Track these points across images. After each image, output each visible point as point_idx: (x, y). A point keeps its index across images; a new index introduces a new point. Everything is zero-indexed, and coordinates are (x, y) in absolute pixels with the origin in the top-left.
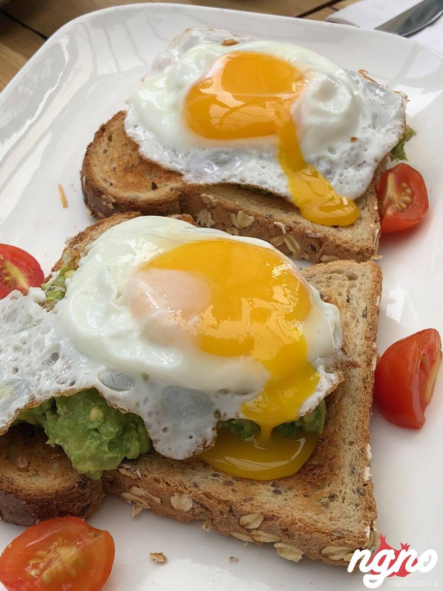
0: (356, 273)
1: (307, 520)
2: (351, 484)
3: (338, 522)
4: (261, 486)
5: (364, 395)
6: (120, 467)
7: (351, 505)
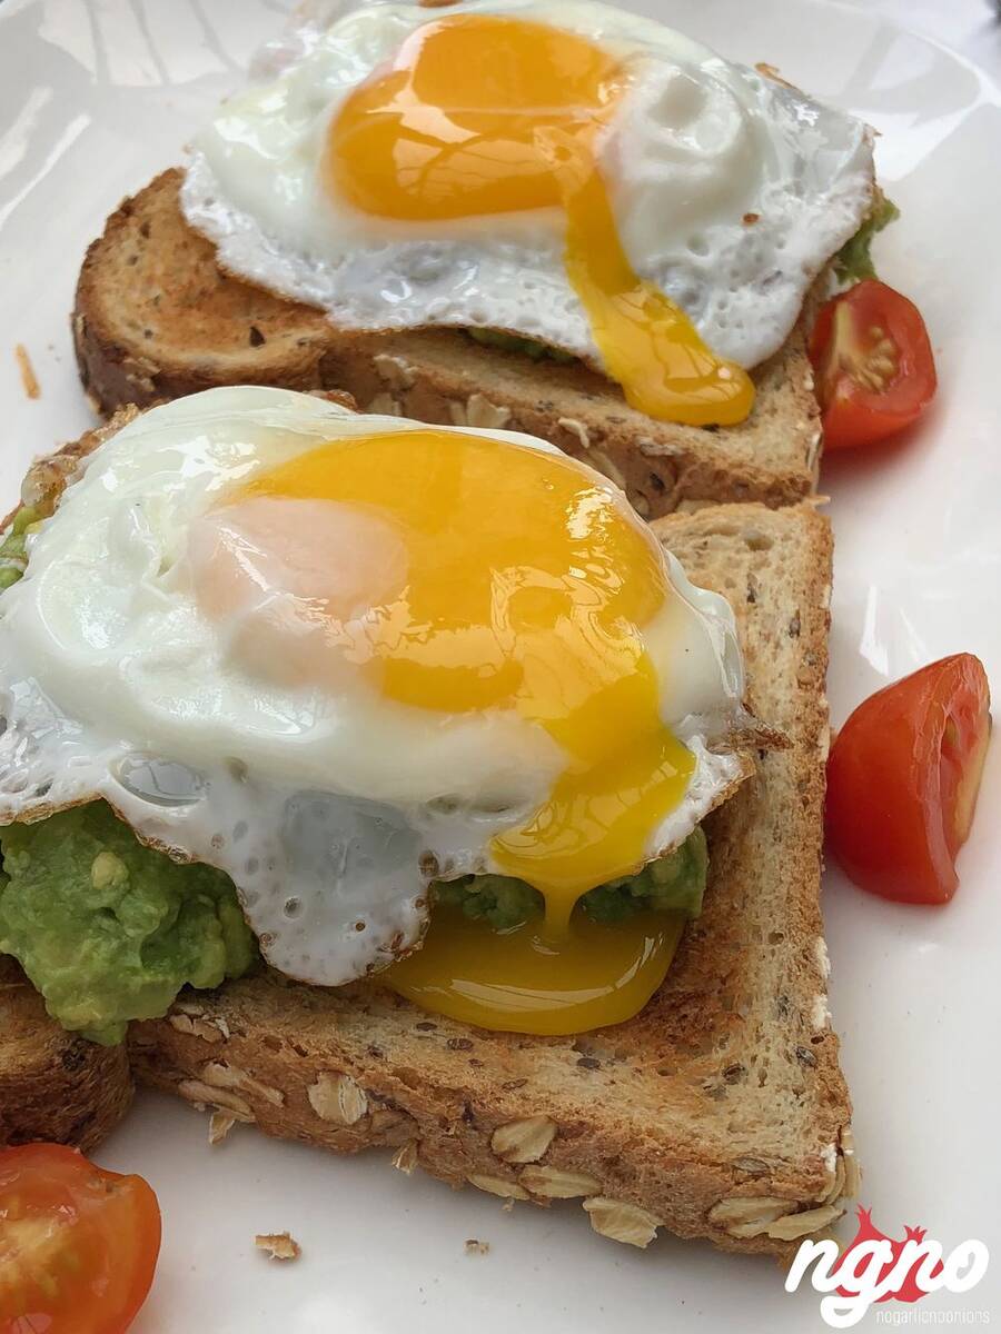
0: (768, 532)
1: (670, 1133)
2: (780, 1039)
3: (752, 1135)
4: (549, 1052)
5: (804, 819)
6: (174, 1011)
7: (783, 1091)
